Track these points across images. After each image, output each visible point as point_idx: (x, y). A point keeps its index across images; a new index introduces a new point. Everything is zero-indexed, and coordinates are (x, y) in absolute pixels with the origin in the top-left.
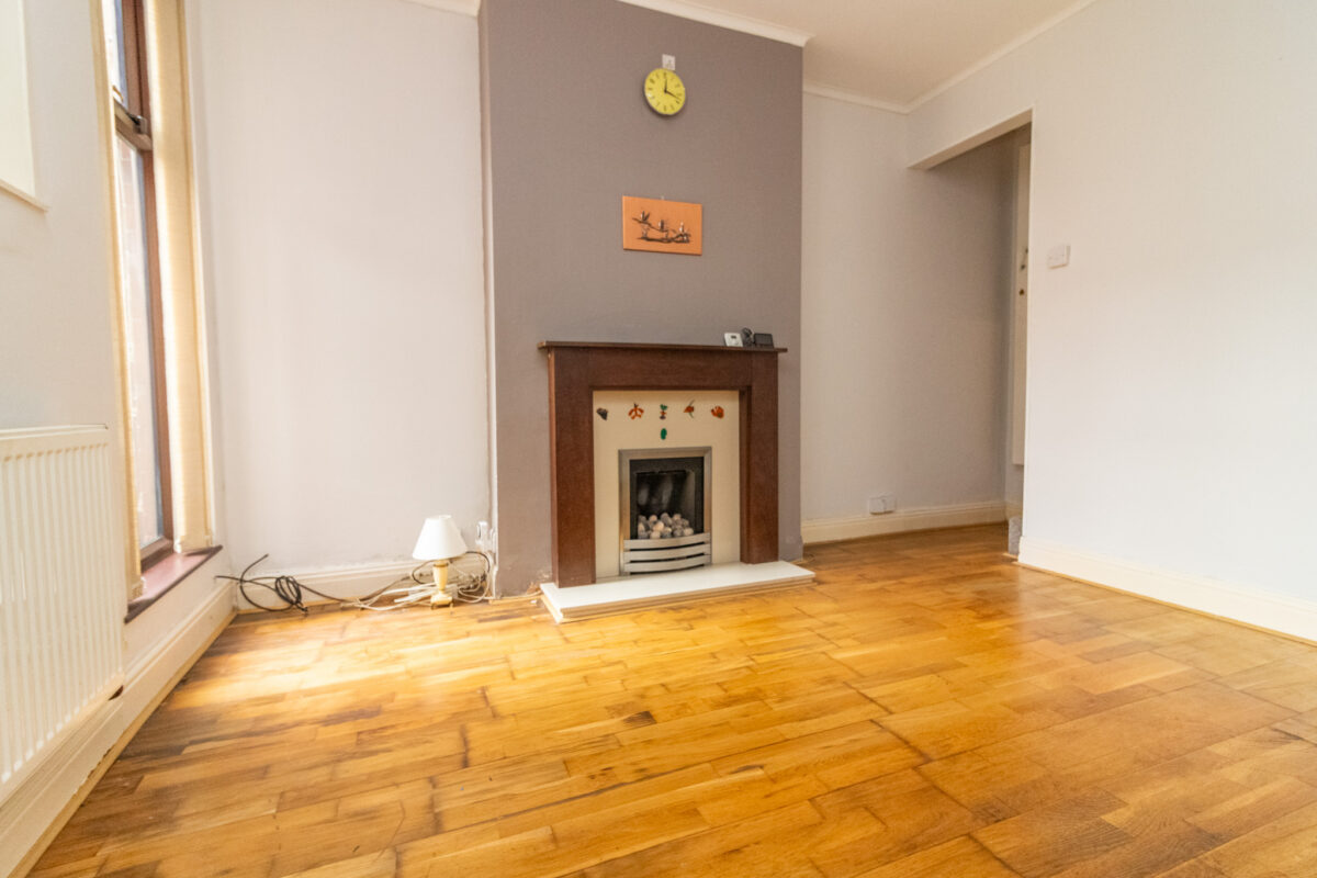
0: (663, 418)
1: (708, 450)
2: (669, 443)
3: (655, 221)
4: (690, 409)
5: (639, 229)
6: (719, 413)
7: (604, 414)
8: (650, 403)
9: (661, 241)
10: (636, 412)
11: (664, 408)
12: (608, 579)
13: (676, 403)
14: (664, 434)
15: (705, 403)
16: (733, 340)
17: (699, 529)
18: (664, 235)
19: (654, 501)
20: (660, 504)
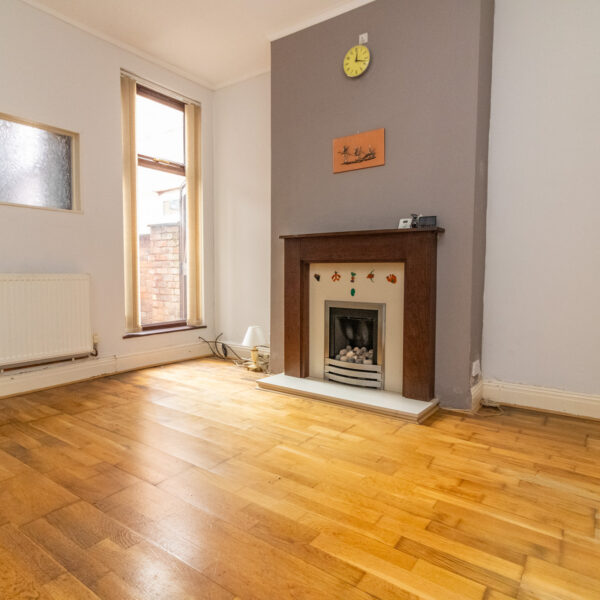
0: (352, 281)
1: (382, 306)
2: (357, 298)
3: (352, 151)
4: (371, 276)
5: (343, 158)
6: (393, 279)
7: (318, 278)
8: (345, 271)
9: (356, 162)
10: (336, 277)
11: (353, 274)
12: (316, 378)
13: (362, 271)
14: (353, 292)
15: (383, 271)
16: (404, 224)
17: (375, 363)
18: (357, 158)
19: (358, 338)
20: (362, 340)
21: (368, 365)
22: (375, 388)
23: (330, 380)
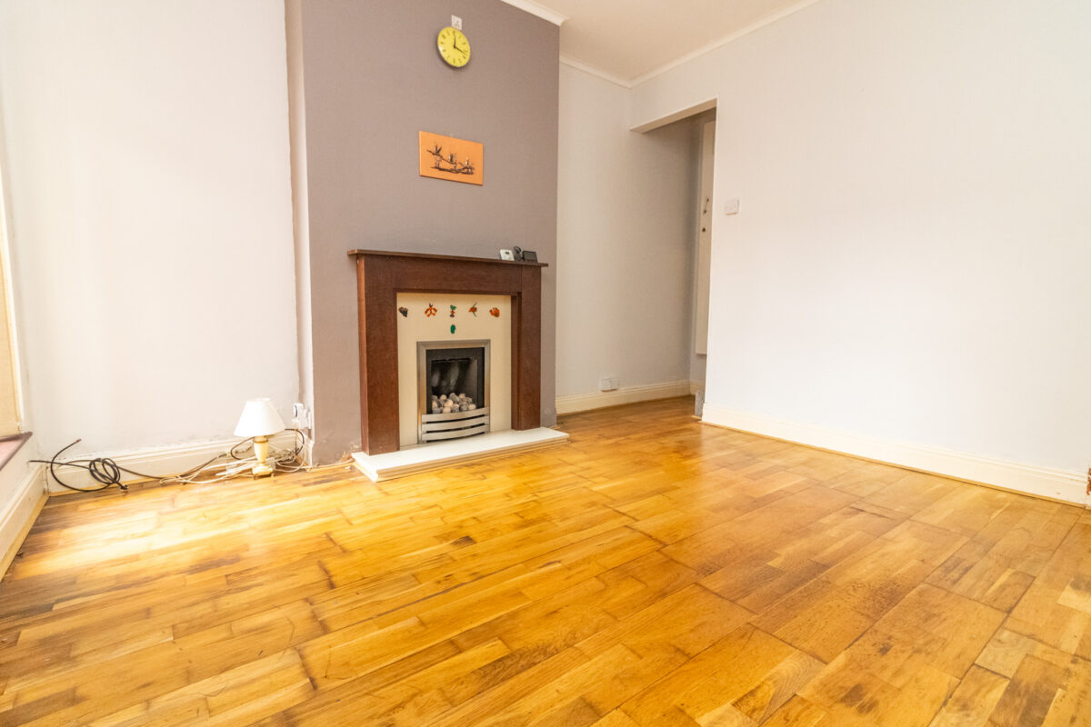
0: (452, 316)
1: (488, 342)
2: (458, 336)
3: (445, 154)
4: (473, 310)
5: (433, 160)
6: (496, 313)
7: (405, 313)
8: (442, 304)
9: (450, 171)
10: (431, 311)
11: (453, 308)
12: (409, 446)
13: (463, 304)
14: (453, 329)
15: (485, 304)
16: (507, 255)
17: (480, 404)
18: (452, 166)
19: (444, 384)
20: (448, 384)
21: (472, 410)
22: (483, 433)
23: (428, 441)
